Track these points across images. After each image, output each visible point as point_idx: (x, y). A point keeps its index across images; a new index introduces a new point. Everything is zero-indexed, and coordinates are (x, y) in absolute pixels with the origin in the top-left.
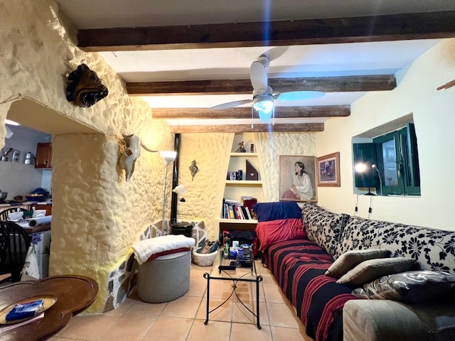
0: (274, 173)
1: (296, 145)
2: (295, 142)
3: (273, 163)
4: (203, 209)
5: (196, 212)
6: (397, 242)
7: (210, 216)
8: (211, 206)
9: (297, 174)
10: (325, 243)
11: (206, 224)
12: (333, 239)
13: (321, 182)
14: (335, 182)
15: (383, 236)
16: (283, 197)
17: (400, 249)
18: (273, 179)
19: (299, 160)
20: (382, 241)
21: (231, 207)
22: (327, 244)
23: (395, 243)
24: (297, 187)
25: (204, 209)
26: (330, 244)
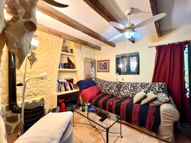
0: (82, 66)
1: (90, 54)
2: (89, 52)
3: (82, 61)
4: (41, 89)
5: (36, 92)
6: (146, 88)
7: (48, 93)
8: (49, 86)
9: (91, 66)
10: (114, 93)
11: (45, 99)
12: (117, 91)
13: (99, 70)
14: (107, 70)
15: (141, 87)
16: (86, 77)
17: (148, 90)
18: (82, 68)
19: (91, 60)
20: (141, 88)
21: (63, 85)
22: (115, 93)
23: (145, 88)
24: (91, 72)
25: (43, 89)
26: (116, 93)
